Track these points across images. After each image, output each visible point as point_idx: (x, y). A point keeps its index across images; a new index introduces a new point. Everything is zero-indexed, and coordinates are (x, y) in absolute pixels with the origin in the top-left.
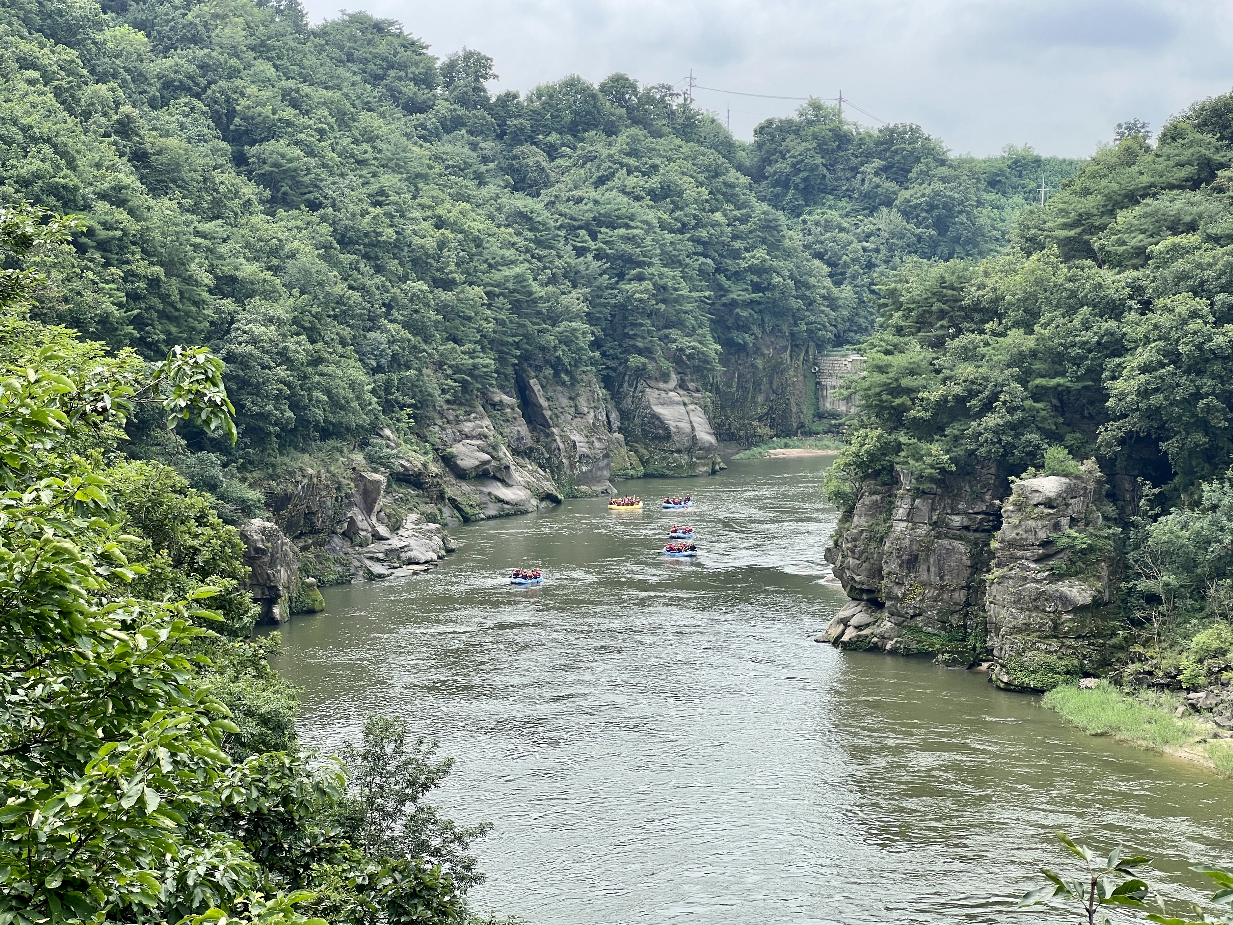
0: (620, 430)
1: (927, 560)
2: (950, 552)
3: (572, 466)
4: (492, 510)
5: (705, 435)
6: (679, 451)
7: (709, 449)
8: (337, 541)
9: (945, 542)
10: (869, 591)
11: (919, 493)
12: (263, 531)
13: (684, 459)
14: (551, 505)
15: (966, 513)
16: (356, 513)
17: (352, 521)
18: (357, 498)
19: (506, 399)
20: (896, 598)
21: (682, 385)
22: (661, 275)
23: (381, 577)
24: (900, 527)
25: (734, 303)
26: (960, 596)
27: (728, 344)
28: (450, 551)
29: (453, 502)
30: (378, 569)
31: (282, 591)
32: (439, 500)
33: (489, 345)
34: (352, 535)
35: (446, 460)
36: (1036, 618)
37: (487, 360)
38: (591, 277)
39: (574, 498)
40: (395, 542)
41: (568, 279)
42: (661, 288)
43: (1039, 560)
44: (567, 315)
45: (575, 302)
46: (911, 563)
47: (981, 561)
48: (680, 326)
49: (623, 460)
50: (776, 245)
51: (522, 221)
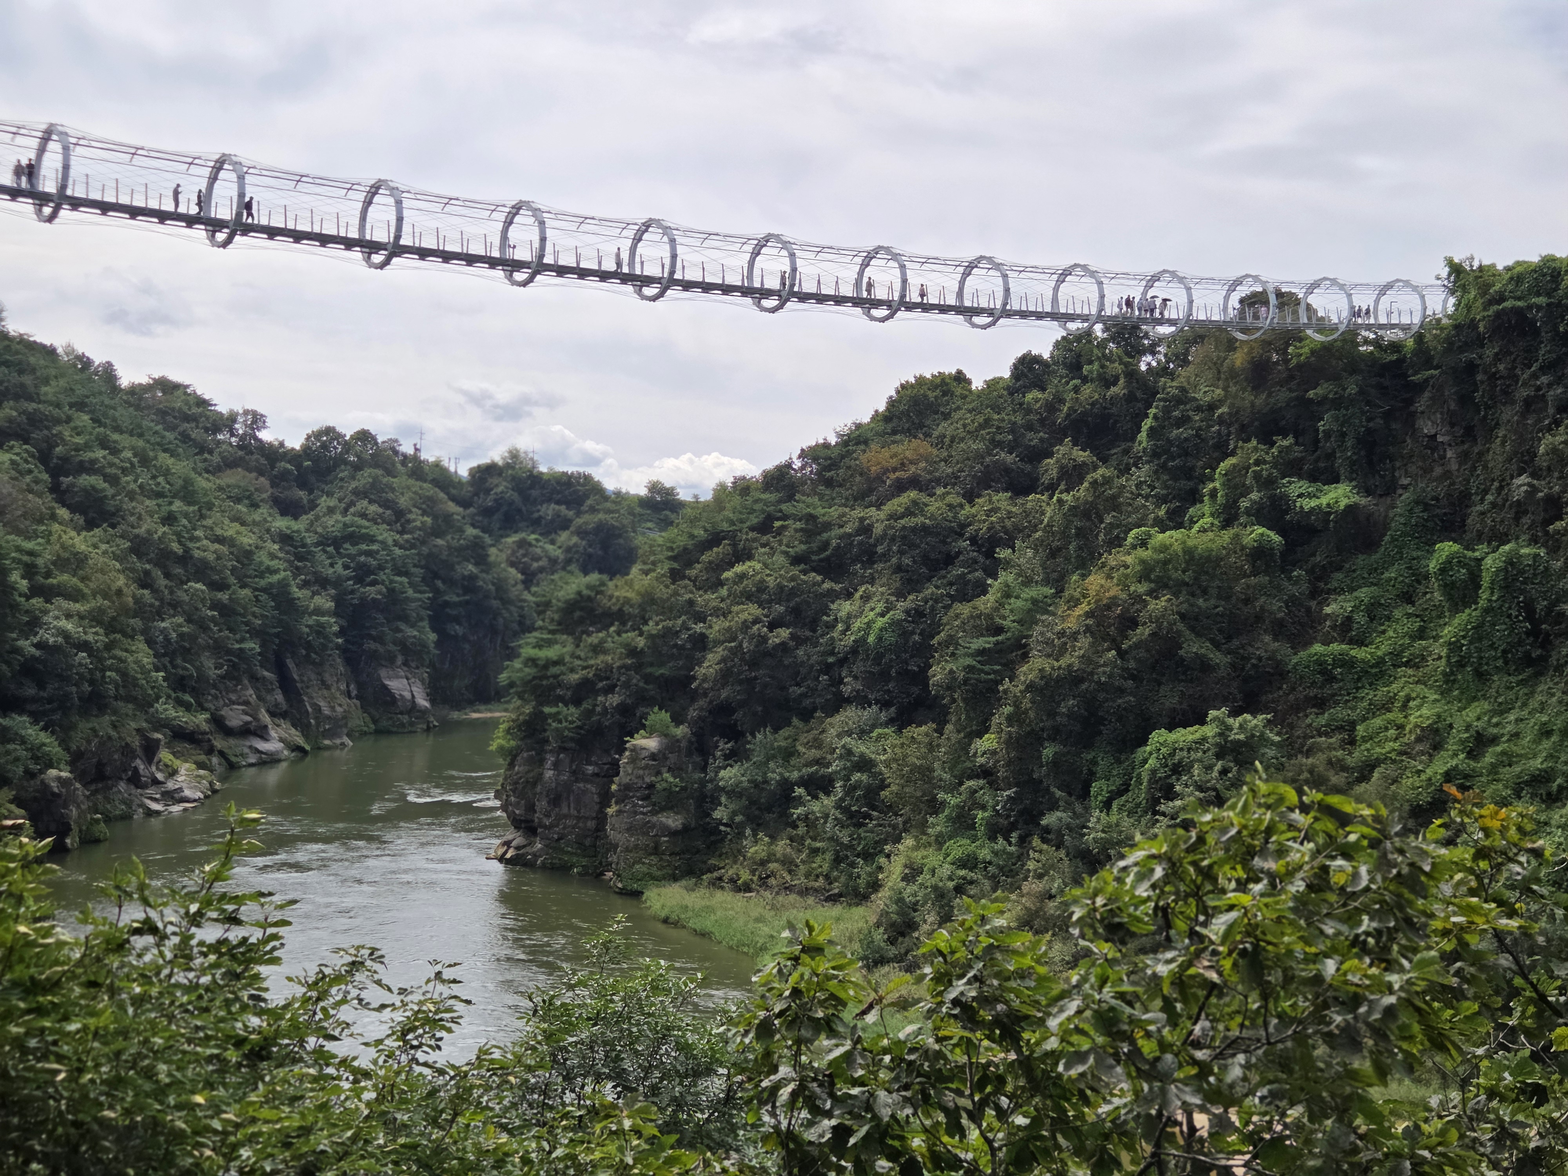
0: (358, 697)
1: (568, 798)
2: (585, 792)
3: (318, 724)
4: (252, 760)
5: (423, 702)
6: (402, 713)
7: (424, 712)
8: (122, 786)
9: (581, 785)
10: (526, 821)
11: (563, 749)
12: (59, 779)
13: (405, 719)
14: (300, 755)
15: (596, 764)
16: (140, 765)
17: (136, 769)
18: (139, 751)
19: (266, 673)
20: (545, 827)
21: (405, 664)
22: (392, 581)
23: (158, 813)
24: (549, 774)
25: (447, 604)
26: (591, 824)
27: (441, 633)
28: (214, 791)
29: (222, 754)
30: (155, 806)
31: (73, 826)
32: (210, 751)
33: (255, 633)
34: (135, 780)
35: (218, 722)
36: (643, 841)
37: (252, 646)
38: (337, 583)
39: (318, 748)
40: (171, 785)
41: (322, 583)
42: (391, 591)
43: (645, 798)
44: (318, 611)
45: (324, 602)
46: (556, 800)
47: (605, 798)
48: (405, 618)
49: (359, 719)
50: (481, 560)
51: (285, 539)
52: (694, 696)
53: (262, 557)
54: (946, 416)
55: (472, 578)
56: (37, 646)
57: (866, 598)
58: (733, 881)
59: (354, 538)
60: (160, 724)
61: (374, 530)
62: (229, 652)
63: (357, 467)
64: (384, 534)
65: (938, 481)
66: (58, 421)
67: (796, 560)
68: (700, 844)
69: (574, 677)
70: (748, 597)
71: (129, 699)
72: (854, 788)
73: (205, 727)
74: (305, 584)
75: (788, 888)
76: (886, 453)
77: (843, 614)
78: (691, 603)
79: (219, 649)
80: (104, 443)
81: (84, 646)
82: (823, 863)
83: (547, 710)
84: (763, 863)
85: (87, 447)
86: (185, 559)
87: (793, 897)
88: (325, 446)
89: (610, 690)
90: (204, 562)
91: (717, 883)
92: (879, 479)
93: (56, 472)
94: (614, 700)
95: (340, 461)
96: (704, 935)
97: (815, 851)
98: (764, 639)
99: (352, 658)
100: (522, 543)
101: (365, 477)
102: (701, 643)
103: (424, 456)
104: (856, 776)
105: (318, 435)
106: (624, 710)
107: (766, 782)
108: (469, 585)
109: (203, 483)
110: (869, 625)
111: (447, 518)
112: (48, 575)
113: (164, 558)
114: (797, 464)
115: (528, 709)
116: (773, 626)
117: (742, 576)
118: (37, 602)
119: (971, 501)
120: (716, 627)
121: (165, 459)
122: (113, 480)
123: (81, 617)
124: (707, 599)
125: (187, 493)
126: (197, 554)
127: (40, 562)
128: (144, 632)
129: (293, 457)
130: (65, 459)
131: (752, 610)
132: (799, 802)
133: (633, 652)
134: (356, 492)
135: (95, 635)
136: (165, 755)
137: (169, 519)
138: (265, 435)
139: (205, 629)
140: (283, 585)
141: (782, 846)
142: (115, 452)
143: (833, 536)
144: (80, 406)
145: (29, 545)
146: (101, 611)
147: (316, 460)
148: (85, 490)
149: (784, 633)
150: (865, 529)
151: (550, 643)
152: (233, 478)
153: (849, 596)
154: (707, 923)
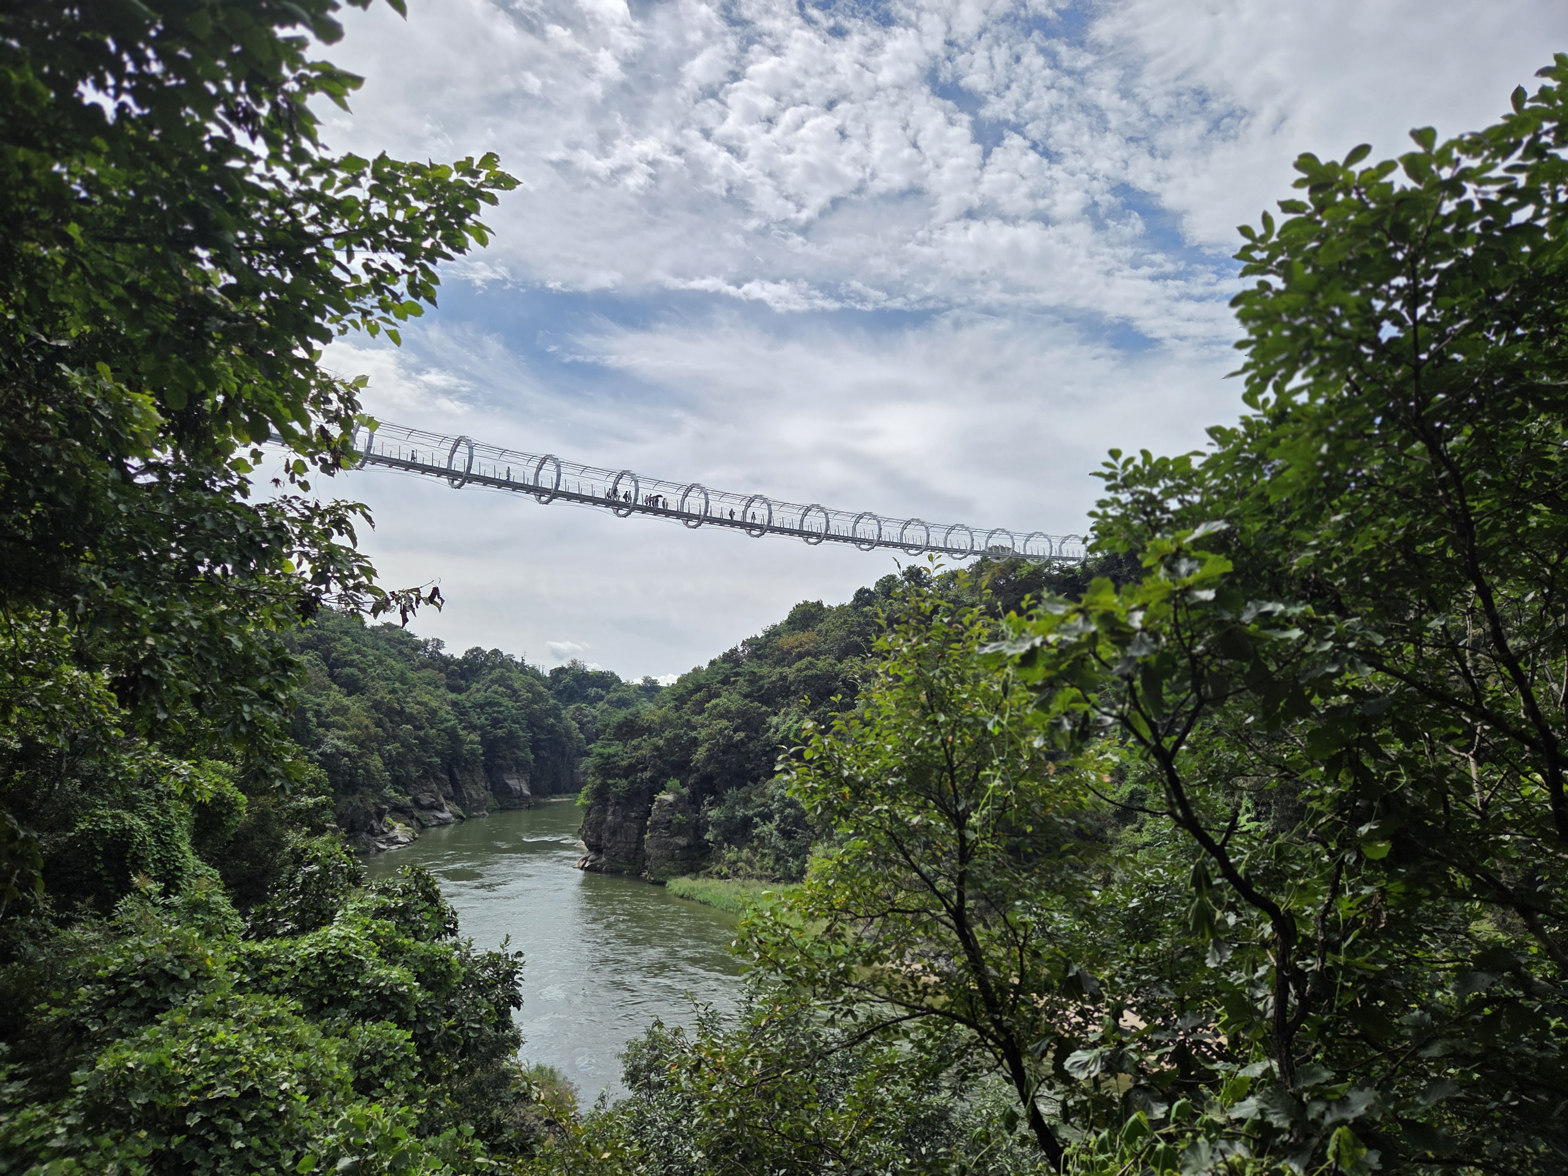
0: (492, 790)
1: (621, 832)
2: (631, 827)
3: (470, 804)
4: (435, 823)
5: (527, 792)
6: (515, 798)
7: (527, 797)
8: (364, 835)
9: (628, 824)
10: (596, 846)
11: (618, 803)
13: (517, 801)
14: (460, 820)
15: (637, 811)
16: (374, 823)
17: (372, 825)
18: (374, 815)
19: (443, 776)
20: (607, 849)
21: (517, 771)
22: (511, 727)
23: (384, 850)
24: (610, 818)
25: (539, 739)
26: (633, 846)
27: (536, 755)
28: (415, 839)
29: (418, 819)
30: (382, 846)
32: (412, 817)
33: (438, 754)
34: (371, 832)
35: (416, 801)
36: (665, 853)
37: (436, 760)
38: (482, 728)
39: (470, 817)
40: (391, 834)
41: (472, 728)
42: (510, 732)
43: (667, 828)
44: (472, 742)
45: (475, 737)
46: (614, 833)
47: (642, 831)
48: (518, 747)
49: (492, 802)
50: (558, 717)
51: (454, 704)
52: (691, 771)
53: (442, 713)
54: (822, 621)
55: (552, 725)
56: (320, 754)
57: (786, 714)
58: (718, 873)
59: (491, 704)
60: (386, 800)
61: (501, 700)
62: (423, 763)
63: (493, 668)
64: (507, 702)
65: (821, 653)
66: (334, 640)
67: (746, 696)
68: (696, 854)
69: (624, 763)
70: (721, 716)
71: (370, 786)
72: (786, 817)
73: (410, 804)
74: (465, 728)
75: (750, 876)
76: (791, 639)
77: (774, 723)
78: (688, 721)
79: (418, 762)
80: (358, 652)
81: (347, 754)
82: (769, 862)
83: (610, 782)
84: (735, 863)
85: (349, 653)
86: (402, 712)
87: (754, 881)
88: (475, 657)
89: (645, 769)
90: (411, 714)
91: (709, 875)
92: (789, 653)
93: (331, 667)
94: (647, 774)
95: (483, 664)
96: (705, 903)
97: (764, 855)
98: (731, 737)
99: (488, 769)
100: (578, 709)
101: (496, 673)
102: (695, 743)
103: (526, 663)
104: (788, 810)
105: (471, 651)
106: (652, 779)
107: (734, 817)
108: (551, 730)
109: (410, 675)
110: (790, 728)
111: (540, 694)
112: (327, 716)
113: (390, 712)
114: (740, 649)
115: (598, 782)
116: (736, 730)
117: (715, 707)
118: (321, 730)
119: (840, 662)
120: (703, 734)
121: (390, 661)
122: (363, 671)
123: (346, 739)
124: (695, 719)
125: (403, 680)
126: (408, 710)
127: (323, 710)
128: (379, 750)
129: (458, 663)
130: (336, 660)
131: (724, 723)
132: (756, 826)
133: (657, 748)
134: (492, 681)
135: (352, 749)
136: (389, 819)
137: (393, 691)
138: (443, 652)
139: (412, 750)
140: (454, 728)
141: (746, 853)
142: (365, 656)
143: (766, 683)
144: (346, 633)
145: (318, 700)
146: (356, 736)
147: (470, 665)
148: (347, 676)
149: (742, 735)
150: (783, 678)
151: (609, 746)
152: (427, 673)
153: (776, 714)
154: (707, 896)
